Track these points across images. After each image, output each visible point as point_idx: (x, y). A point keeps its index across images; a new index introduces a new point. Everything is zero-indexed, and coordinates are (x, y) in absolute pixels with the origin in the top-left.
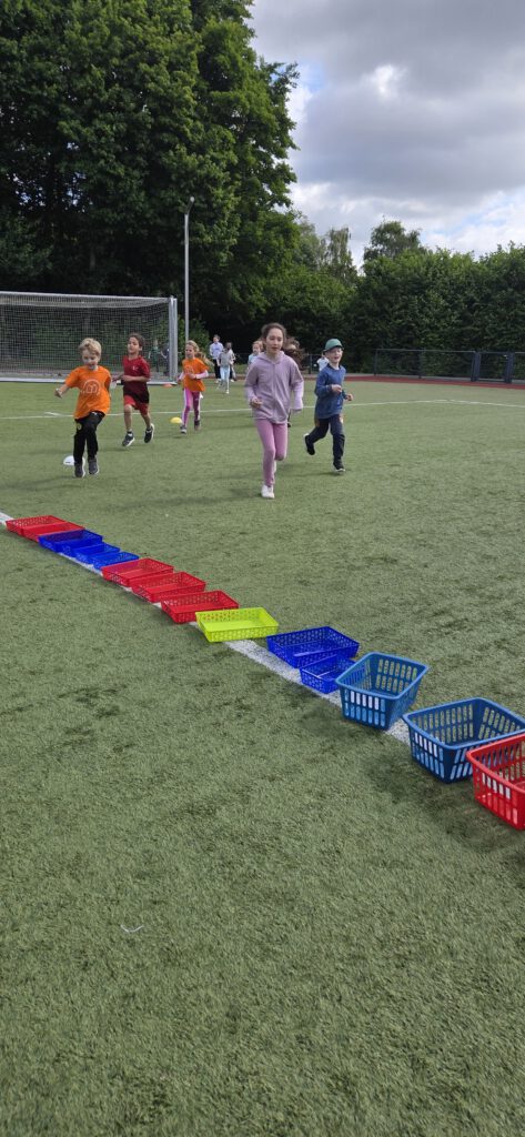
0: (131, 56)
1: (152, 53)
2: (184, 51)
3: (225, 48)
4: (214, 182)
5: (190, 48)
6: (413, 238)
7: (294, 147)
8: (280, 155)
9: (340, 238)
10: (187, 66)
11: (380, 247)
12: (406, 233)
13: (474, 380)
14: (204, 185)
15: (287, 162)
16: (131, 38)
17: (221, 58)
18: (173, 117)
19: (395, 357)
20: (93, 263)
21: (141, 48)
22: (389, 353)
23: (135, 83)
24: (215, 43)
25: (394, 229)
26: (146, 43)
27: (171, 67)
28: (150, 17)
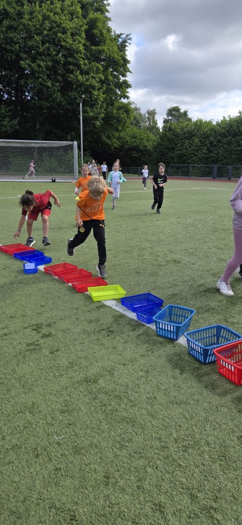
0: (54, 30)
1: (64, 28)
2: (79, 28)
3: (97, 27)
4: (93, 88)
5: (81, 26)
6: (185, 113)
7: (130, 72)
8: (124, 76)
9: (152, 113)
10: (80, 35)
11: (170, 118)
12: (182, 111)
13: (214, 178)
14: (88, 89)
15: (127, 79)
16: (54, 22)
17: (95, 31)
18: (74, 58)
19: (178, 168)
20: (38, 126)
21: (58, 26)
22: (176, 166)
23: (56, 43)
24: (92, 24)
25: (176, 109)
26: (61, 24)
27: (73, 35)
28: (62, 12)
